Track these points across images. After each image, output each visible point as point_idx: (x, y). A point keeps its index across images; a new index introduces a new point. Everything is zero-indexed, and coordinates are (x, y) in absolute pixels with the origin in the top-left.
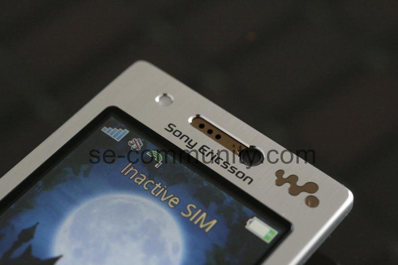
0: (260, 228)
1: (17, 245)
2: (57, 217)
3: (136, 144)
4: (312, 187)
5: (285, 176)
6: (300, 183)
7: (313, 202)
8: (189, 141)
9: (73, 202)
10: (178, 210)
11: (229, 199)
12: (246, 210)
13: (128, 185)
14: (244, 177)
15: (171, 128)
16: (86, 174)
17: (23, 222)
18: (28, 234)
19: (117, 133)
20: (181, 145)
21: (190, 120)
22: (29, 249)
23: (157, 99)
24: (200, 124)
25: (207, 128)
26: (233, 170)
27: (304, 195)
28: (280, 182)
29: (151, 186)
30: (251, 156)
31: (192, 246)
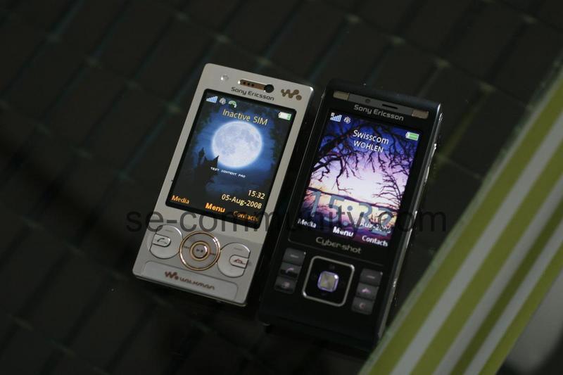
0: (284, 116)
1: (200, 159)
2: (209, 143)
3: (223, 101)
4: (296, 92)
5: (285, 91)
6: (292, 92)
7: (299, 98)
8: (243, 92)
9: (211, 134)
10: (251, 121)
11: (268, 109)
12: (276, 110)
13: (228, 119)
14: (270, 98)
15: (233, 89)
16: (210, 121)
17: (198, 149)
18: (202, 153)
19: (213, 100)
20: (240, 94)
21: (239, 83)
22: (205, 158)
23: (222, 79)
24: (244, 83)
25: (247, 83)
26: (265, 97)
27: (295, 96)
28: (284, 95)
29: (237, 116)
30: (269, 88)
31: (263, 133)
